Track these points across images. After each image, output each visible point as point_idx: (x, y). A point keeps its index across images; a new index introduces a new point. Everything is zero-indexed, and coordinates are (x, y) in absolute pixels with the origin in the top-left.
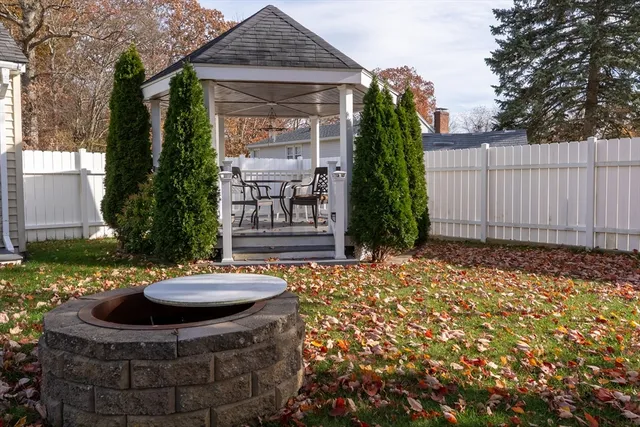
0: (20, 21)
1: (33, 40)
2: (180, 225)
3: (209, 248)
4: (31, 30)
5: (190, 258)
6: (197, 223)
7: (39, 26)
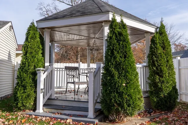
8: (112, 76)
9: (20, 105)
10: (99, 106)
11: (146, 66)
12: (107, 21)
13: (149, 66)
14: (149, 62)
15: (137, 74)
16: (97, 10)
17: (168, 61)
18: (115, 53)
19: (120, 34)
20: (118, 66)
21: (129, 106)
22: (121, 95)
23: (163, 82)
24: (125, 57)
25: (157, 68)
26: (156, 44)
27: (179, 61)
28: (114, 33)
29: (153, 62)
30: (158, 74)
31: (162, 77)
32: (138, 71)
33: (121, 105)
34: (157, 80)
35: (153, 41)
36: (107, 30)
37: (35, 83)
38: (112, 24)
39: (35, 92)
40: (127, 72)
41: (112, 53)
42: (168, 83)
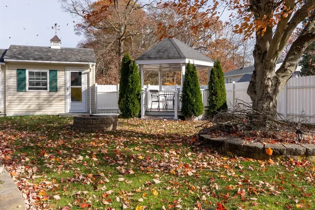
0: (118, 31)
1: (123, 38)
2: (129, 107)
3: (137, 114)
4: (122, 34)
5: (131, 117)
6: (133, 106)
7: (124, 33)
8: (188, 96)
9: (132, 114)
10: (180, 114)
11: (207, 90)
12: (184, 64)
13: (209, 90)
14: (209, 87)
15: (201, 95)
16: (177, 55)
17: (221, 86)
18: (190, 83)
19: (193, 72)
20: (191, 91)
21: (197, 111)
22: (193, 105)
23: (217, 100)
24: (195, 85)
25: (214, 91)
26: (214, 74)
27: (234, 84)
28: (189, 72)
29: (212, 87)
30: (215, 95)
31: (217, 97)
32: (202, 93)
33: (193, 111)
34: (214, 99)
35: (212, 72)
36: (184, 68)
37: (140, 100)
38: (188, 66)
39: (140, 105)
40: (196, 94)
41: (188, 83)
42: (220, 100)
